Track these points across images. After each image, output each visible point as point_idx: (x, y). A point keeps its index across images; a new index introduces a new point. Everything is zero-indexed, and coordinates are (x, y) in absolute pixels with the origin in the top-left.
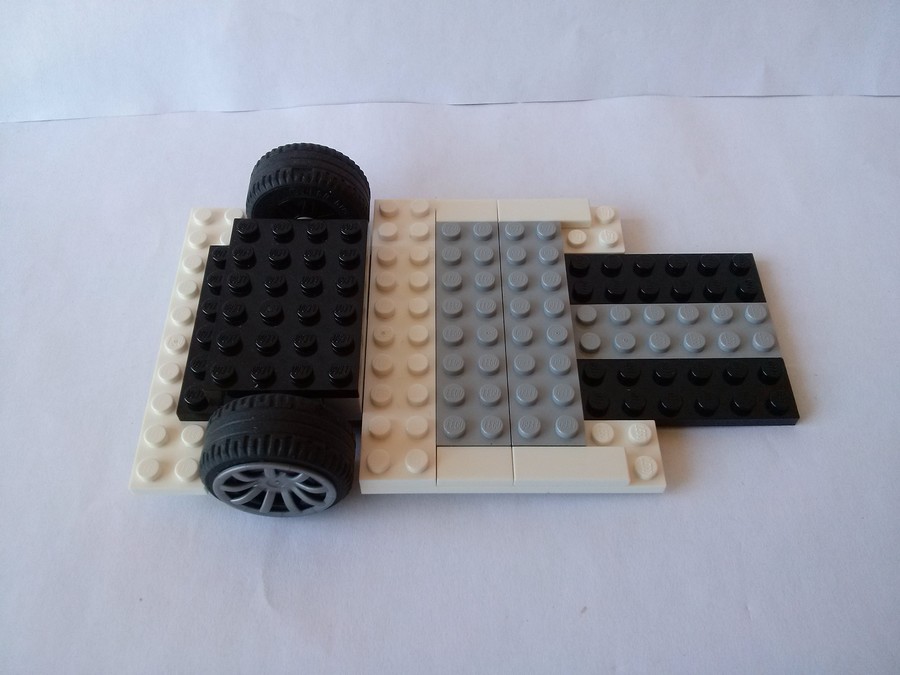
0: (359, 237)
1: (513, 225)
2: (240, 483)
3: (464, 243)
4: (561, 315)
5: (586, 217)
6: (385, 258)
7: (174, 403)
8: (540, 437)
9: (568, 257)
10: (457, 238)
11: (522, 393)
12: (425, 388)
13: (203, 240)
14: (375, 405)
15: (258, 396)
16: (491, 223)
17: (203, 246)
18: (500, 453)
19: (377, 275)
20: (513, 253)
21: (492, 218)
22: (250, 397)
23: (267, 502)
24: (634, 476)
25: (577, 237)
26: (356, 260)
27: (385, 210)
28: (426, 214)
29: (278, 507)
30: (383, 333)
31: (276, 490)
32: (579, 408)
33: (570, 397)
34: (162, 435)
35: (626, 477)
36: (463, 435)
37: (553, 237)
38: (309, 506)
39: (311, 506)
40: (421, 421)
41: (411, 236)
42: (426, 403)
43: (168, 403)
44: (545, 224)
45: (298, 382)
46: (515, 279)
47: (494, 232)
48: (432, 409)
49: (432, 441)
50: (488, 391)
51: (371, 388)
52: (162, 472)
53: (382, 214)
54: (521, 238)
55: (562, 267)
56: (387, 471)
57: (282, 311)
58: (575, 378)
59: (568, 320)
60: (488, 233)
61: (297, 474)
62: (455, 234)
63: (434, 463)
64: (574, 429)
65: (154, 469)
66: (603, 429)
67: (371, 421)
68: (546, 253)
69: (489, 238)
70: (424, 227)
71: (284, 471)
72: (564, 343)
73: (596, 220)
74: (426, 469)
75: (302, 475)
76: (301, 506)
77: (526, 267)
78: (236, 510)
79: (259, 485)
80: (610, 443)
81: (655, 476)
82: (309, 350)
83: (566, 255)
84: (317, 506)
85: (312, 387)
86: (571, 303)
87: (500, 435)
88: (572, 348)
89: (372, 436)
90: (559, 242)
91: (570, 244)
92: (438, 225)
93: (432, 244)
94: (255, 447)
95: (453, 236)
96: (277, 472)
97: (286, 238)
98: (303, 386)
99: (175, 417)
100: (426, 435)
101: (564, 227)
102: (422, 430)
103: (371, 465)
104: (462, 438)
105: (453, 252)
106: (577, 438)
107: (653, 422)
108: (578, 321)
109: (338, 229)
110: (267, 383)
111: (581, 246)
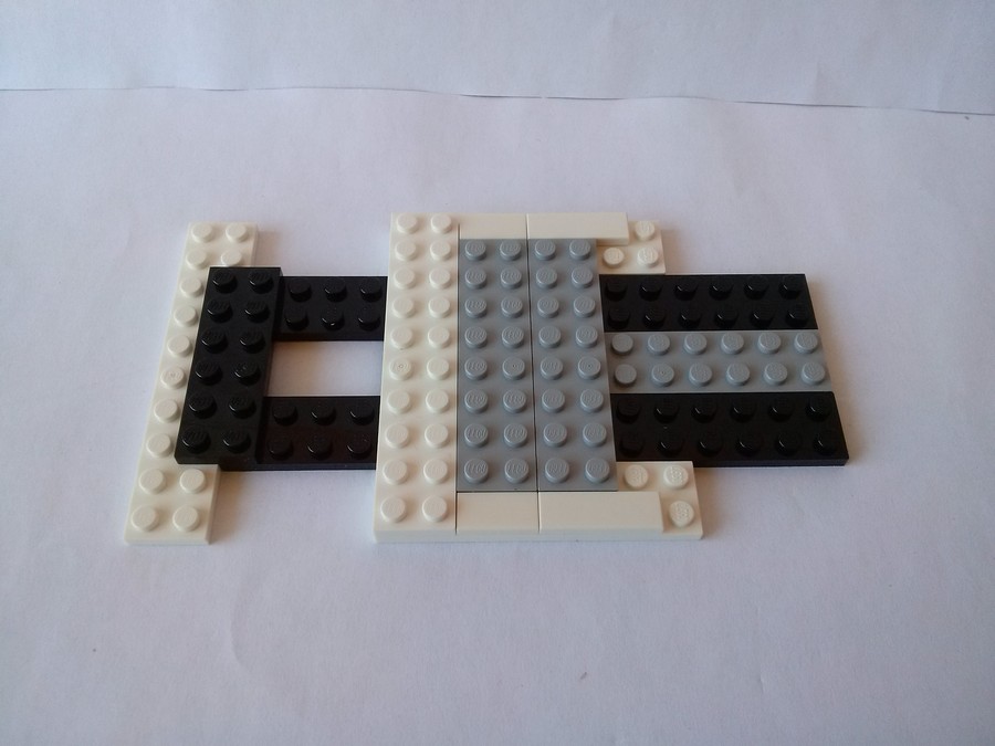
1: (544, 243)
3: (490, 263)
4: (594, 345)
5: (624, 234)
7: (172, 445)
8: (570, 480)
9: (602, 277)
10: (483, 257)
11: (550, 434)
12: (444, 428)
13: (202, 259)
16: (520, 241)
17: (203, 266)
18: (523, 500)
20: (543, 276)
21: (523, 236)
24: (669, 523)
25: (613, 256)
28: (449, 230)
30: (401, 366)
32: (611, 449)
33: (602, 437)
34: (159, 479)
35: (659, 524)
36: (485, 480)
37: (587, 257)
40: (441, 466)
42: (446, 443)
43: (166, 444)
44: (578, 242)
46: (544, 304)
47: (524, 249)
48: (452, 449)
49: (451, 486)
50: (513, 432)
52: (160, 520)
54: (552, 257)
55: (596, 291)
56: (403, 520)
58: (608, 415)
59: (602, 350)
60: (517, 251)
62: (482, 251)
63: (453, 512)
64: (606, 471)
65: (151, 518)
66: (637, 471)
67: (385, 465)
68: (579, 276)
69: (517, 258)
70: (446, 245)
72: (597, 376)
73: (634, 237)
74: (446, 517)
77: (557, 292)
80: (643, 488)
81: (691, 523)
83: (601, 276)
86: (605, 331)
87: (526, 479)
88: (605, 382)
90: (593, 262)
91: (605, 264)
92: (461, 243)
93: (454, 264)
95: (478, 256)
99: (172, 460)
100: (445, 480)
101: (599, 245)
102: (442, 471)
103: (385, 513)
104: (488, 481)
105: (477, 274)
106: (610, 481)
107: (691, 463)
108: (612, 351)
111: (618, 266)
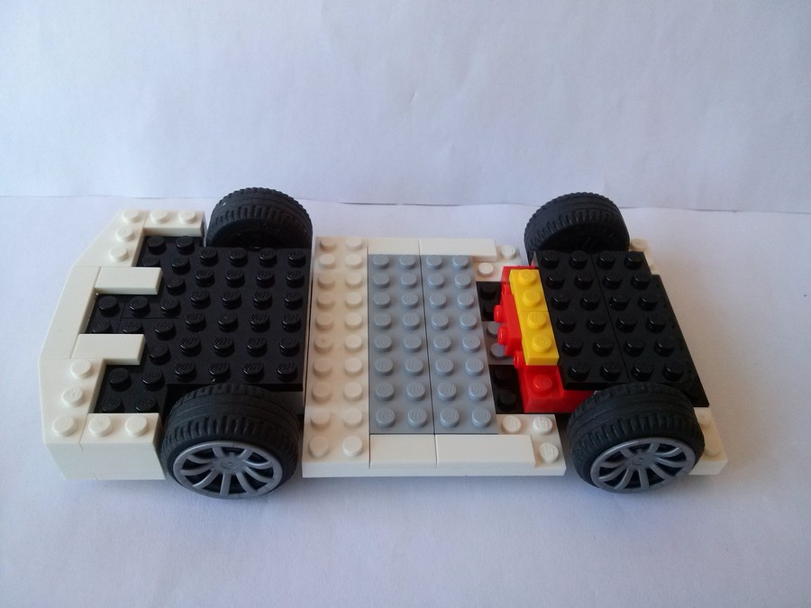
0: (303, 262)
1: (433, 257)
2: (196, 466)
3: (392, 271)
4: (474, 327)
5: (493, 253)
6: (324, 281)
8: (457, 427)
9: (480, 285)
10: (386, 267)
11: (443, 390)
12: (359, 386)
14: (316, 399)
15: (216, 386)
16: (414, 256)
18: (423, 441)
19: (317, 295)
20: (432, 280)
21: (417, 253)
22: (209, 387)
23: (224, 485)
24: (539, 459)
25: (485, 269)
26: (300, 281)
27: (325, 244)
28: (360, 248)
30: (323, 341)
31: (230, 472)
32: (491, 403)
33: (484, 393)
35: (532, 459)
36: (392, 425)
37: (466, 267)
38: (262, 484)
40: (357, 412)
41: (346, 265)
42: (360, 398)
44: (459, 257)
45: (250, 376)
46: (434, 299)
47: (418, 262)
48: (365, 403)
49: (366, 429)
50: (413, 389)
51: (312, 385)
53: (322, 248)
54: (439, 267)
55: (474, 290)
56: (327, 453)
57: (236, 320)
58: (487, 378)
59: (480, 332)
60: (412, 263)
61: (242, 450)
62: (384, 263)
63: (367, 448)
64: (488, 420)
66: (512, 421)
67: (312, 413)
68: (460, 280)
69: (412, 267)
70: (358, 258)
71: (230, 449)
72: (477, 350)
73: (501, 256)
74: (360, 453)
75: (246, 450)
77: (444, 290)
80: (518, 432)
81: (558, 459)
82: (261, 351)
83: (477, 282)
84: (270, 483)
85: (264, 381)
86: (483, 320)
87: (425, 424)
88: (484, 354)
89: (313, 425)
90: (471, 271)
91: (479, 273)
92: (370, 257)
93: (364, 271)
94: (214, 427)
95: (383, 266)
96: (226, 450)
97: (241, 262)
98: (254, 379)
100: (360, 424)
101: (472, 262)
102: (358, 419)
103: (312, 449)
104: (391, 427)
105: (382, 278)
106: (489, 427)
107: (554, 416)
108: (487, 333)
109: (285, 256)
111: (490, 275)
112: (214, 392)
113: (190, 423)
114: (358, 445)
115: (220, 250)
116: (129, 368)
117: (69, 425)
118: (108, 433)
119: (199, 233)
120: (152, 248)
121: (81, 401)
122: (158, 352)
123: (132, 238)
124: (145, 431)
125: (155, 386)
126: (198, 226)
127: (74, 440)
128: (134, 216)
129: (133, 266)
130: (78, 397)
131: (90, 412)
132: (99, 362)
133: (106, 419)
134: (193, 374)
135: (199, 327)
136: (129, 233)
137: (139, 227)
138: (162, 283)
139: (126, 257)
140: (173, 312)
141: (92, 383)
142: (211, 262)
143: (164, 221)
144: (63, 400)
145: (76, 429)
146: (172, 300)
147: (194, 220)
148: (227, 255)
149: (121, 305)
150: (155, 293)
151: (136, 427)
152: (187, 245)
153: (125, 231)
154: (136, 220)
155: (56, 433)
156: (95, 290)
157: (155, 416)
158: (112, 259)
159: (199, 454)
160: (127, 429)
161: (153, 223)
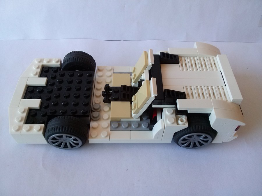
0: (92, 75)
2: (56, 139)
6: (99, 81)
8: (138, 128)
12: (107, 115)
15: (61, 116)
16: (128, 73)
18: (127, 132)
19: (97, 86)
22: (59, 117)
23: (63, 145)
26: (90, 81)
27: (99, 69)
28: (111, 70)
29: (66, 147)
30: (97, 101)
31: (65, 142)
32: (149, 121)
36: (117, 127)
38: (74, 147)
39: (75, 147)
40: (106, 124)
41: (106, 76)
42: (108, 119)
45: (73, 113)
48: (109, 121)
49: (109, 129)
53: (99, 70)
56: (96, 137)
57: (69, 95)
61: (72, 137)
63: (109, 135)
64: (147, 126)
67: (93, 124)
70: (110, 73)
71: (68, 136)
74: (107, 136)
75: (73, 137)
76: (72, 146)
78: (54, 147)
79: (61, 140)
82: (76, 105)
84: (77, 147)
85: (77, 114)
87: (127, 128)
89: (93, 128)
92: (114, 73)
93: (112, 78)
94: (59, 129)
96: (67, 136)
97: (72, 76)
98: (74, 114)
102: (107, 126)
103: (92, 135)
106: (147, 128)
109: (86, 73)
110: (64, 113)
112: (60, 118)
113: (52, 128)
114: (106, 134)
115: (65, 72)
116: (36, 110)
117: (17, 128)
118: (29, 130)
119: (59, 66)
120: (45, 71)
121: (21, 121)
122: (45, 105)
123: (38, 68)
124: (40, 130)
125: (44, 116)
126: (59, 63)
127: (18, 133)
128: (39, 61)
129: (38, 77)
130: (20, 119)
131: (24, 124)
132: (27, 108)
133: (28, 126)
134: (55, 112)
135: (58, 97)
136: (37, 66)
137: (41, 64)
138: (47, 82)
139: (36, 74)
140: (51, 92)
141: (25, 115)
142: (63, 75)
143: (48, 62)
144: (16, 121)
145: (19, 129)
146: (50, 88)
147: (58, 62)
148: (68, 73)
149: (35, 89)
150: (45, 86)
151: (37, 128)
152: (56, 70)
153: (36, 66)
154: (40, 62)
155: (13, 130)
156: (27, 85)
157: (43, 125)
158: (32, 75)
159: (58, 136)
160: (34, 129)
161: (45, 63)
